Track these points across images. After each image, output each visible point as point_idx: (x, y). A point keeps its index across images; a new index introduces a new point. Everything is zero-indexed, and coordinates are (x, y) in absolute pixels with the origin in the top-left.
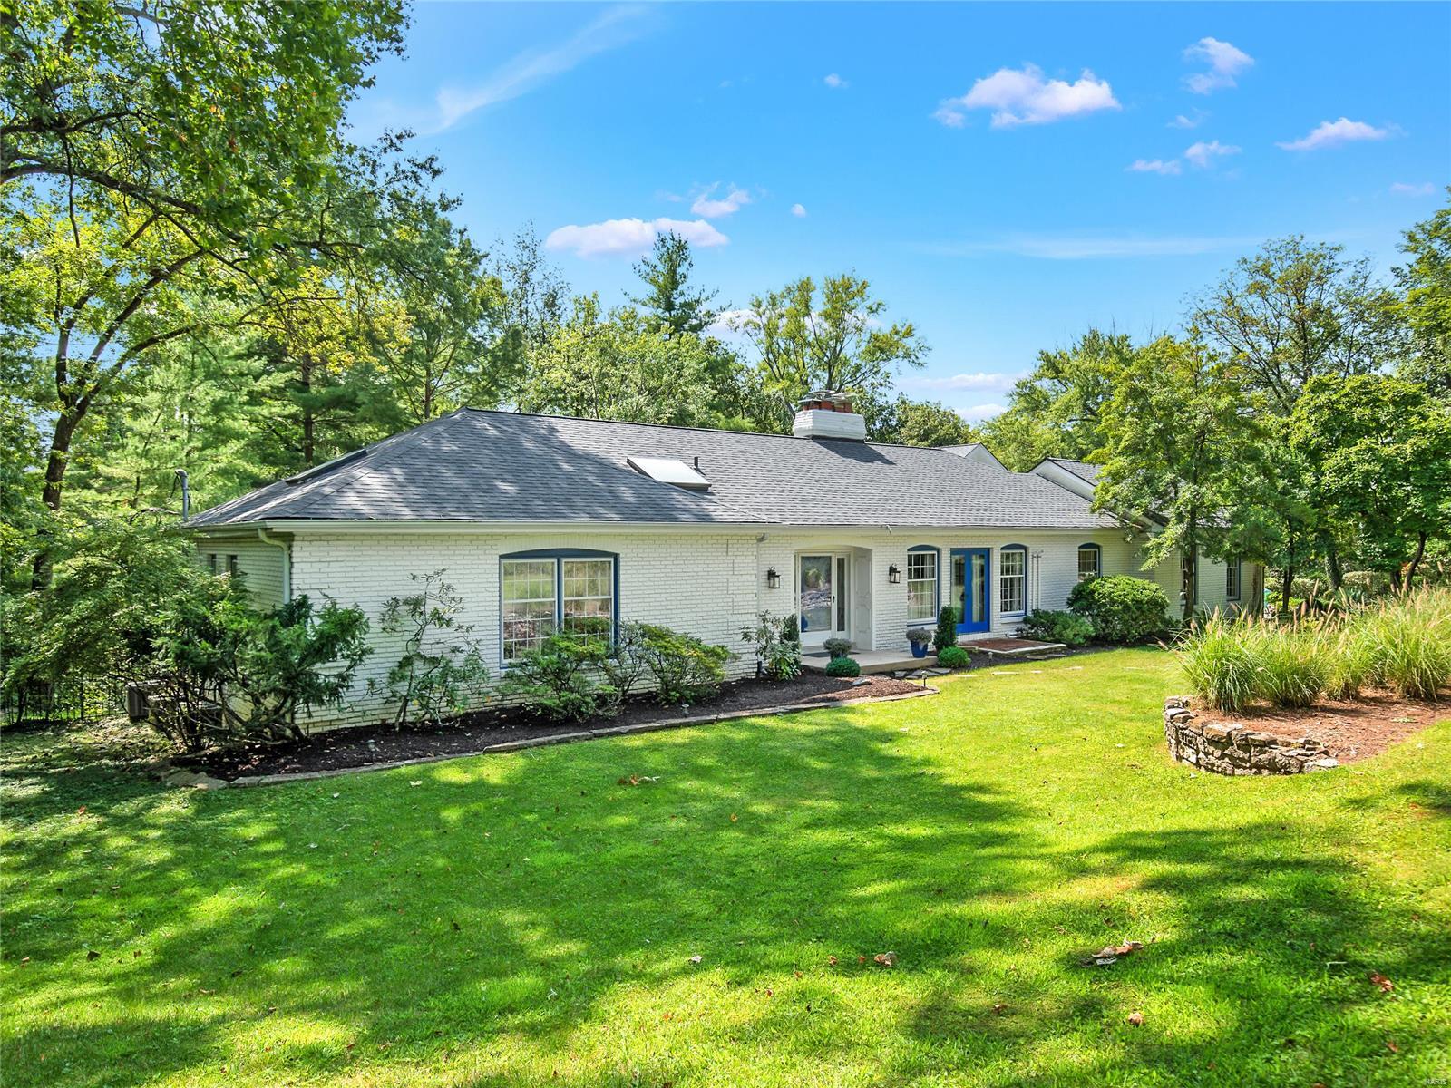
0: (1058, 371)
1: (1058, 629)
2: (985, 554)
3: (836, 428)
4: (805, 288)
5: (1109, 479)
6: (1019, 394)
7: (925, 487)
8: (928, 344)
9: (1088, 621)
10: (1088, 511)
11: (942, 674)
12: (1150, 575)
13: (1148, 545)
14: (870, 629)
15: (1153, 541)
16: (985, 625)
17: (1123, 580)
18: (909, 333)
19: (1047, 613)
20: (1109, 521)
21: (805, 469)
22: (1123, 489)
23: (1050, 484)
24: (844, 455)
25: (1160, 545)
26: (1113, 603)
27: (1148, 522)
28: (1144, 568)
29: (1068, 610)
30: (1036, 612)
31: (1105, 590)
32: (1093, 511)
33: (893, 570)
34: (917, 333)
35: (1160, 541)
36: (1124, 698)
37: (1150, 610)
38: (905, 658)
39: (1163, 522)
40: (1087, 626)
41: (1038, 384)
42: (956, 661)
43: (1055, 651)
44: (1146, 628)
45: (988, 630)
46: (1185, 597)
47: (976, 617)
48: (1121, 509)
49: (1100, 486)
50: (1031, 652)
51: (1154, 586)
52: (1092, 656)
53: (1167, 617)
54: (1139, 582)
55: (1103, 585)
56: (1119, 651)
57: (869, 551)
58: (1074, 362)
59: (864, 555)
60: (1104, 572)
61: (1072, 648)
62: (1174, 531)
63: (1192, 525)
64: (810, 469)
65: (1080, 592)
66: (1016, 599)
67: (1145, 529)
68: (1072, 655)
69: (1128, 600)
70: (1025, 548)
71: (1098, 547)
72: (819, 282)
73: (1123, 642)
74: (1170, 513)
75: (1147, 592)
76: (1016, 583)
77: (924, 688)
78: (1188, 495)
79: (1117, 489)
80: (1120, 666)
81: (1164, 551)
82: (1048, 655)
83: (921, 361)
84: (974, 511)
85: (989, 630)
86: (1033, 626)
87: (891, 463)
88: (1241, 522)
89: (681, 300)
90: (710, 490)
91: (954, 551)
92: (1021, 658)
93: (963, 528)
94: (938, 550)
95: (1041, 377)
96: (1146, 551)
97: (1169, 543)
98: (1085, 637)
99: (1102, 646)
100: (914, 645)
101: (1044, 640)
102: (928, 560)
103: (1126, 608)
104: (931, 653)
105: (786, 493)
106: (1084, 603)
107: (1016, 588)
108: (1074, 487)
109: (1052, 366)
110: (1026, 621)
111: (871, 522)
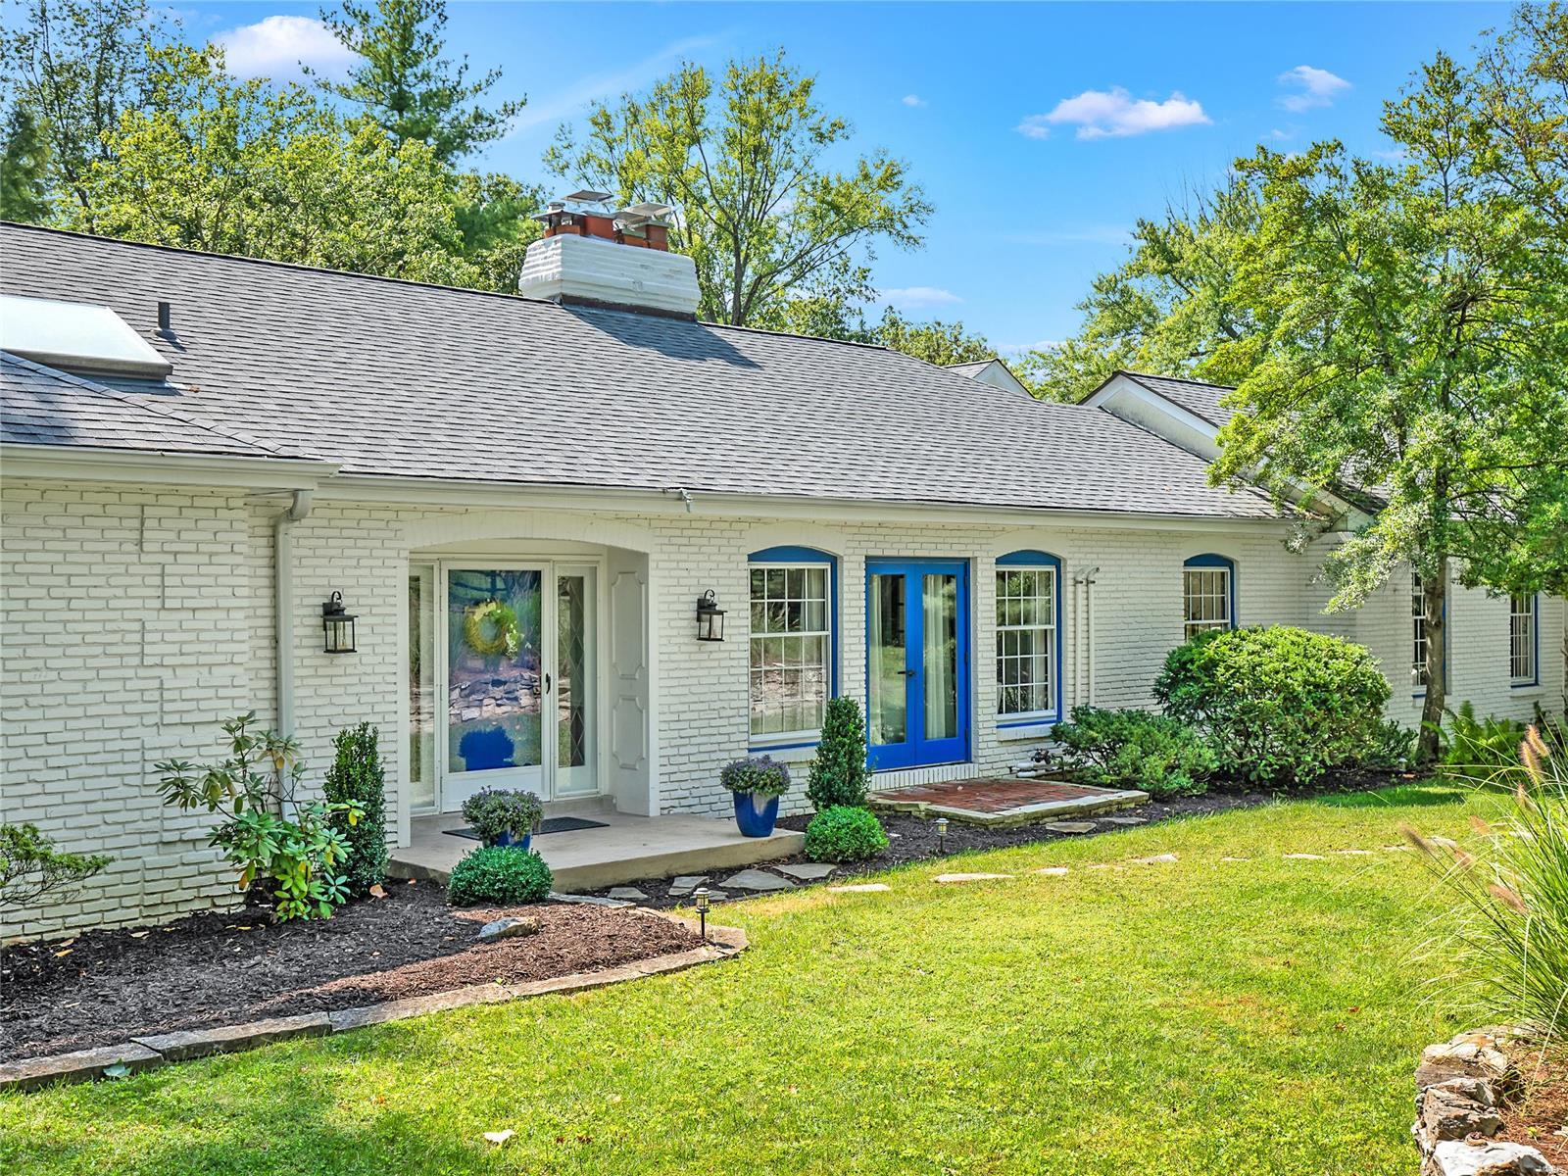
0: (1172, 259)
1: (1131, 752)
2: (959, 572)
3: (625, 280)
4: (693, 90)
5: (1254, 407)
6: (1101, 304)
7: (821, 416)
8: (926, 200)
9: (1202, 734)
10: (1208, 479)
11: (804, 883)
12: (1345, 624)
13: (1340, 554)
14: (644, 760)
15: (1351, 544)
16: (958, 746)
17: (1284, 635)
18: (890, 180)
19: (1103, 714)
20: (1248, 503)
21: (508, 358)
22: (1288, 427)
23: (1125, 427)
24: (633, 340)
25: (1368, 553)
26: (1260, 689)
27: (1341, 506)
28: (1331, 606)
29: (1156, 709)
30: (1080, 714)
31: (1242, 660)
32: (1217, 480)
33: (705, 608)
34: (908, 179)
35: (1369, 543)
36: (1277, 970)
37: (1346, 708)
38: (720, 836)
39: (1372, 507)
40: (1202, 746)
41: (1135, 285)
42: (849, 845)
43: (1120, 809)
44: (1337, 750)
45: (966, 757)
46: (1423, 679)
47: (936, 726)
48: (1280, 477)
49: (1231, 424)
50: (1057, 814)
51: (1356, 650)
52: (1205, 821)
53: (1385, 722)
54: (1321, 640)
55: (1236, 648)
56: (1276, 808)
57: (641, 558)
58: (1202, 240)
59: (631, 566)
60: (1244, 622)
61: (1163, 802)
62: (1401, 519)
63: (1439, 511)
64: (519, 360)
65: (1183, 666)
66: (1036, 684)
67: (1333, 524)
68: (1161, 818)
69: (1296, 681)
70: (1057, 562)
71: (1229, 563)
72: (719, 79)
73: (1285, 784)
74: (1389, 487)
75: (1340, 664)
76: (1036, 644)
77: (701, 940)
78: (1431, 436)
79: (1271, 428)
80: (1272, 851)
81: (1376, 567)
82: (1101, 821)
83: (912, 232)
84: (931, 471)
85: (968, 759)
86: (1075, 745)
87: (752, 365)
88: (1553, 499)
89: (422, 87)
90: (171, 382)
91: (872, 563)
92: (1033, 831)
93: (895, 504)
94: (834, 560)
95: (1141, 271)
96: (1337, 571)
97: (1388, 546)
98: (1193, 773)
99: (1236, 793)
100: (742, 802)
101: (1095, 781)
102: (810, 585)
103: (1292, 702)
104: (791, 823)
105: (418, 402)
106: (1195, 689)
107: (1036, 657)
108: (1178, 433)
109: (1163, 251)
110: (1057, 735)
111: (640, 481)
